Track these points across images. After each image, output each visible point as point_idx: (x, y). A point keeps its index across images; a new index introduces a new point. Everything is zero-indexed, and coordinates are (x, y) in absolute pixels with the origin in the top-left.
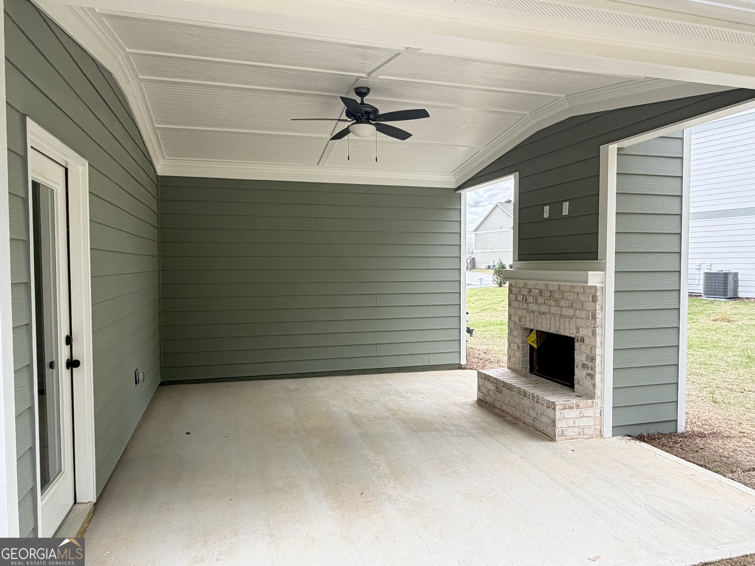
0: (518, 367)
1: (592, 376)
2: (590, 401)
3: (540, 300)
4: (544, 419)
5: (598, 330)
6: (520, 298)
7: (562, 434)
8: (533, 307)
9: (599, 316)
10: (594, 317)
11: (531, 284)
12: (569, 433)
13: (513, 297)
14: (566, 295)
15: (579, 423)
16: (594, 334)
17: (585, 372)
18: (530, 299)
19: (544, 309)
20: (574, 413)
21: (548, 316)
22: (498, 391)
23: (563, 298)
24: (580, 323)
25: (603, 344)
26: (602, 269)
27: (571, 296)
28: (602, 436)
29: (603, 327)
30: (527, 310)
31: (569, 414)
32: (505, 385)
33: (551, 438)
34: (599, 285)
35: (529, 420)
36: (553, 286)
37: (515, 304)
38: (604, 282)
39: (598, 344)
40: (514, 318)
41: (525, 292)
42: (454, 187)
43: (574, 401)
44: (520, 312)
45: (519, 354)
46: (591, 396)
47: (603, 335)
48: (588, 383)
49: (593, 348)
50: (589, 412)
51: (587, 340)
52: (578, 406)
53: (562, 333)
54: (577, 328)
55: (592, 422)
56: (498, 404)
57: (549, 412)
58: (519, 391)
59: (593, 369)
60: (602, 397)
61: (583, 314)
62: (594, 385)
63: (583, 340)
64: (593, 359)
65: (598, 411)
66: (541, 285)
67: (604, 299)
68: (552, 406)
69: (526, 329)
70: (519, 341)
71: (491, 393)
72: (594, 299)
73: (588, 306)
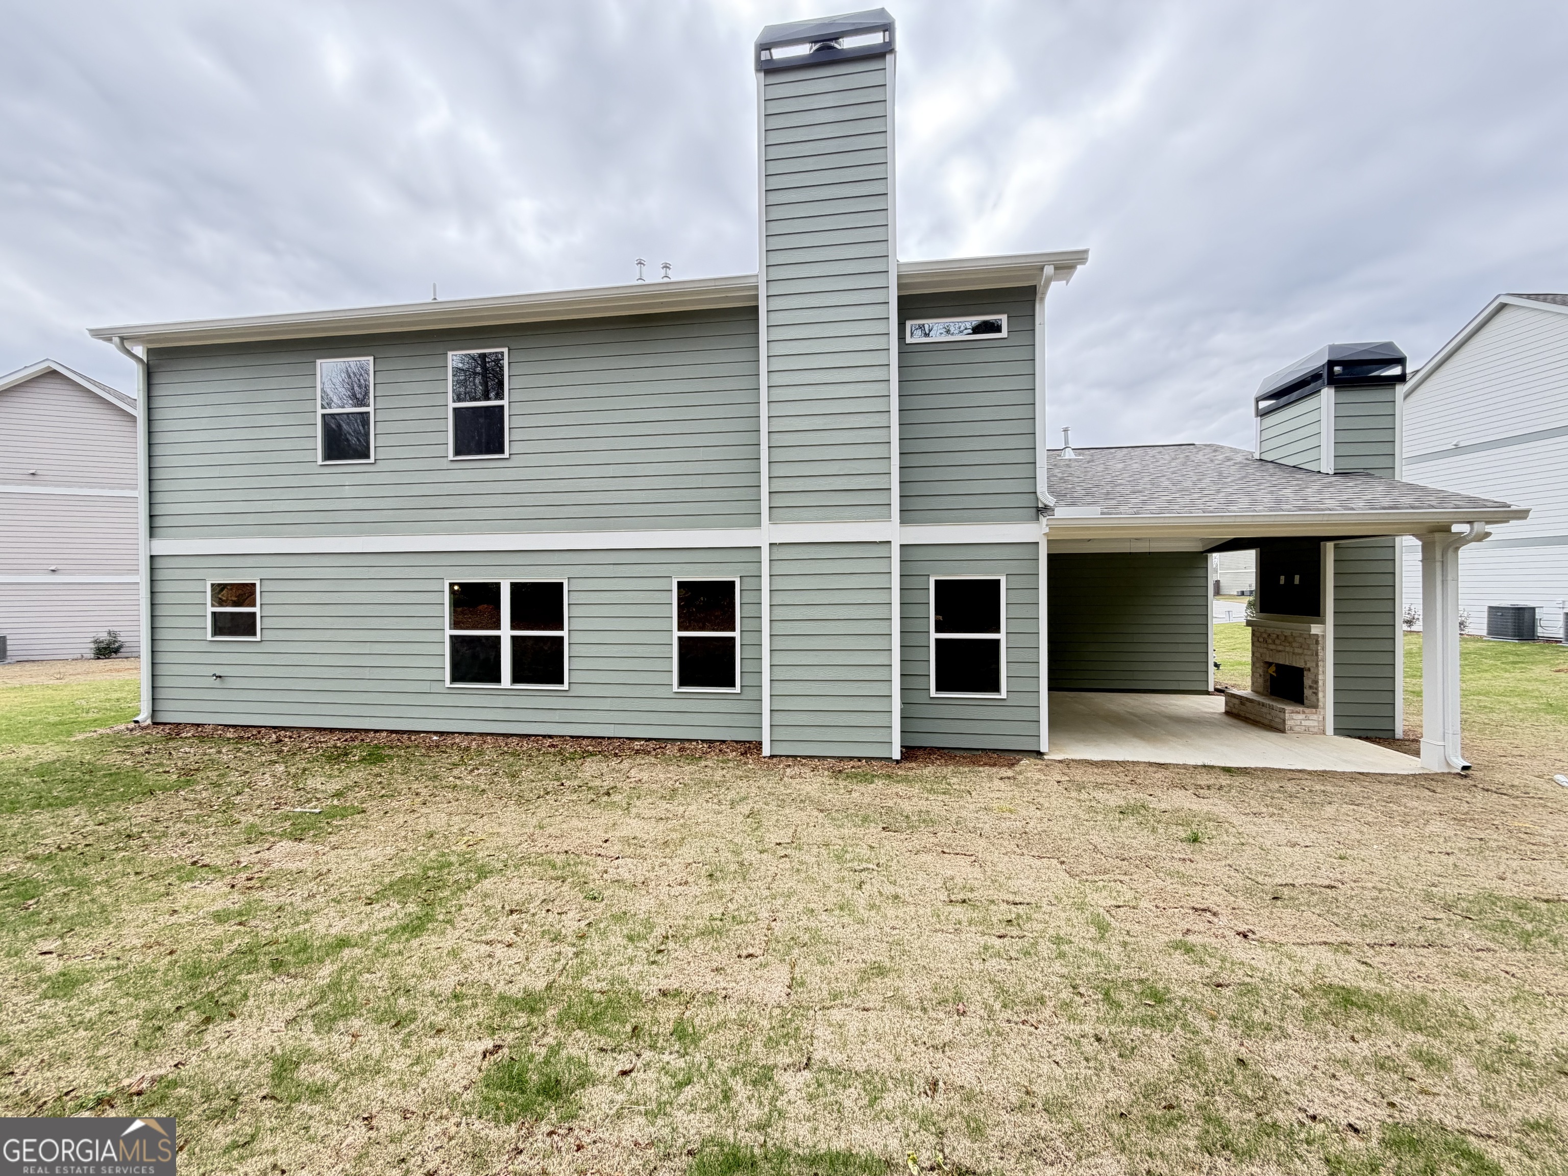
0: (1261, 690)
1: (1316, 694)
2: (1314, 710)
3: (1277, 642)
4: (1277, 720)
5: (1320, 663)
6: (1261, 640)
7: (1291, 729)
8: (1272, 647)
9: (1321, 654)
10: (1317, 655)
11: (1270, 630)
12: (1297, 729)
13: (1256, 639)
14: (1297, 639)
15: (1304, 723)
16: (1317, 665)
17: (1311, 691)
18: (1270, 641)
19: (1280, 648)
20: (1301, 716)
21: (1283, 654)
22: (1242, 703)
23: (1295, 641)
24: (1307, 658)
25: (1324, 672)
26: (1323, 622)
27: (1301, 640)
28: (1324, 734)
29: (1324, 661)
30: (1267, 648)
31: (1295, 716)
32: (1247, 699)
33: (1282, 731)
34: (1320, 634)
35: (1266, 722)
36: (1288, 633)
37: (1257, 644)
38: (1325, 631)
39: (1321, 672)
40: (1258, 655)
41: (1265, 636)
42: (1201, 550)
43: (1300, 709)
44: (1261, 650)
45: (1261, 680)
46: (1316, 706)
47: (1324, 666)
48: (1313, 698)
49: (1317, 675)
50: (1315, 717)
51: (1312, 670)
52: (1304, 712)
53: (1294, 665)
54: (1305, 662)
55: (1316, 724)
56: (1242, 714)
57: (1281, 715)
58: (1259, 703)
59: (1317, 689)
60: (1324, 708)
61: (1309, 653)
62: (1318, 700)
63: (1309, 670)
64: (1316, 682)
65: (1321, 717)
66: (1278, 631)
67: (1324, 642)
68: (1283, 711)
69: (1266, 663)
70: (1261, 671)
71: (1236, 706)
72: (1317, 642)
73: (1313, 647)
